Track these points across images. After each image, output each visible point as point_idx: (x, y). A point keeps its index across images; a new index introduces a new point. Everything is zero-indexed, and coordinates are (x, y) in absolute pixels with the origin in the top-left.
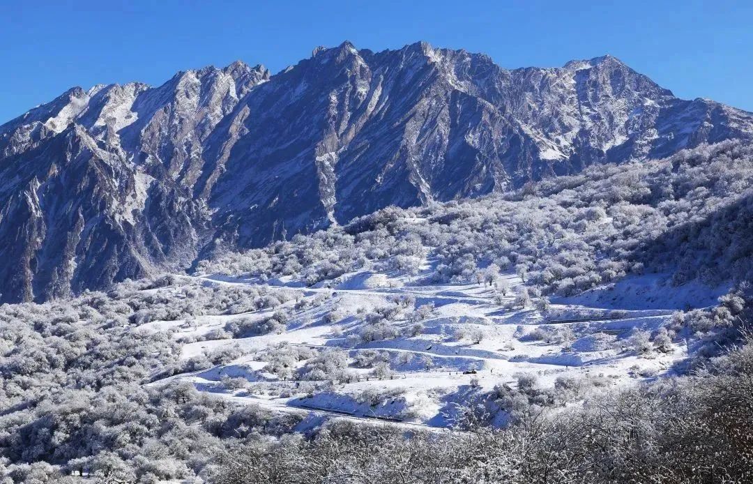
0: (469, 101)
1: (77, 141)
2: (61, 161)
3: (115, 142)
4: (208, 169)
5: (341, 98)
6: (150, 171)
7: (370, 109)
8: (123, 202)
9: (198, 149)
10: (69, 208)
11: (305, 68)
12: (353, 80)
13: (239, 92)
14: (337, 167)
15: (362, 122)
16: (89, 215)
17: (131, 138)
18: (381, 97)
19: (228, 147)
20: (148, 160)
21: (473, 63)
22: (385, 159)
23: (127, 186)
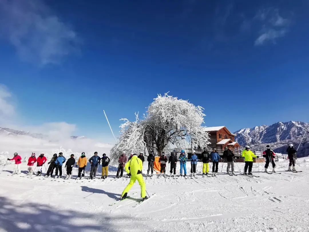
0: (300, 128)
1: (241, 134)
2: (240, 136)
3: (247, 134)
4: (260, 137)
5: (279, 128)
6: (252, 137)
7: (284, 130)
8: (248, 141)
9: (259, 135)
10: (241, 141)
11: (273, 125)
12: (281, 126)
13: (264, 128)
14: (279, 137)
15: (283, 131)
16: (244, 142)
17: (249, 134)
18: (286, 128)
19: (263, 135)
20: (252, 136)
21: (300, 123)
22: (287, 136)
23: (248, 139)
